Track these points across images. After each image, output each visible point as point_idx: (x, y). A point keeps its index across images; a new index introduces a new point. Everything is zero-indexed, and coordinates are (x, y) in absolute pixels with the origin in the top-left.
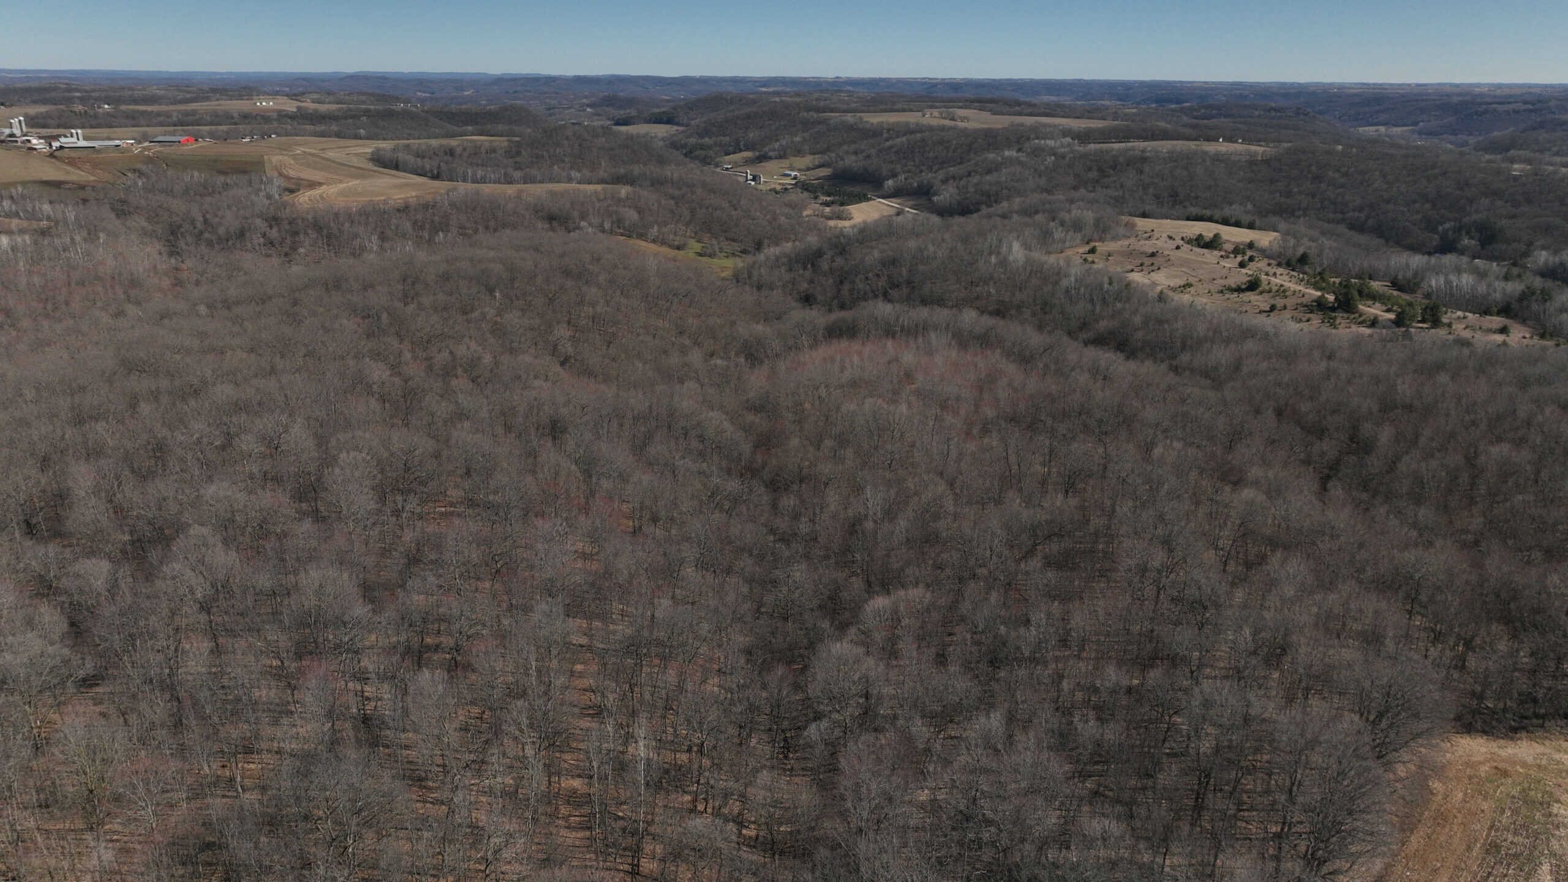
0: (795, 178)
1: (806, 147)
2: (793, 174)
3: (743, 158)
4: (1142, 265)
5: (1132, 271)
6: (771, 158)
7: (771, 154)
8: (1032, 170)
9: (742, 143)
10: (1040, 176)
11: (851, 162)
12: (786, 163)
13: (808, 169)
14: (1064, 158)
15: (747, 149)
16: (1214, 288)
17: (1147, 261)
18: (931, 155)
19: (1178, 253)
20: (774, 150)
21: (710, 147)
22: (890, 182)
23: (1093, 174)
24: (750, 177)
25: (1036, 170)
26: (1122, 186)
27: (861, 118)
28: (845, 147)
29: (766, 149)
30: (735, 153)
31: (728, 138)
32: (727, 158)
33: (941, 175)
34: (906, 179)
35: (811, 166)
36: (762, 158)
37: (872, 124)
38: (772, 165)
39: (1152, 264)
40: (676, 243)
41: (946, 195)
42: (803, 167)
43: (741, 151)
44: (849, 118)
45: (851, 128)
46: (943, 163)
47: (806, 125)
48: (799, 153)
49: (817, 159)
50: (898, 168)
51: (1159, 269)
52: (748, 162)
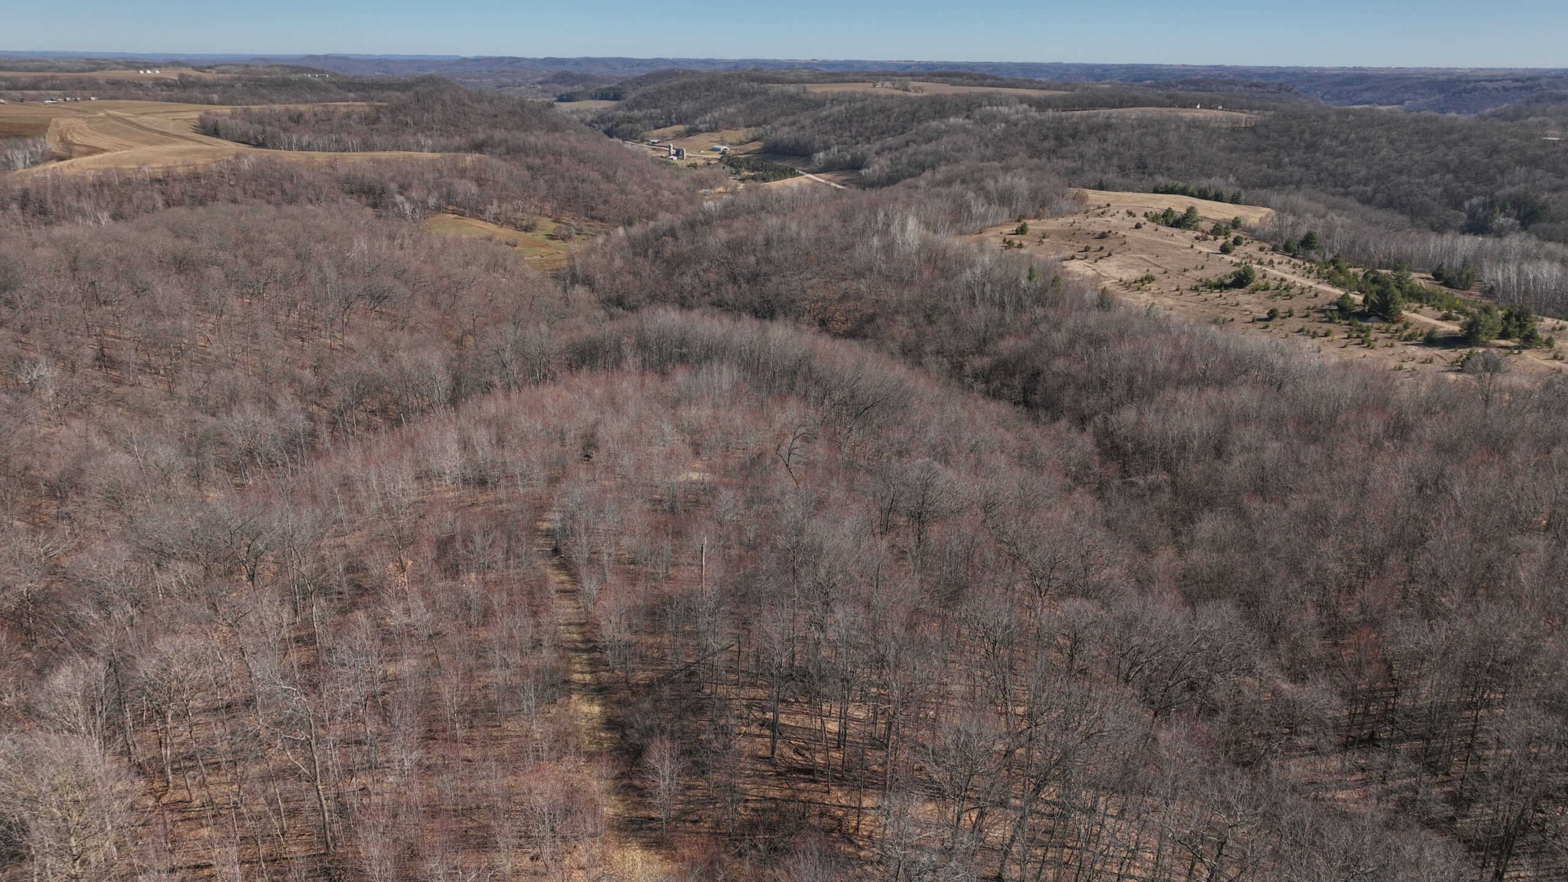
0: (723, 153)
1: (741, 120)
2: (722, 148)
3: (674, 132)
4: (1087, 249)
5: (1073, 258)
6: (701, 131)
7: (701, 127)
8: (978, 138)
9: (674, 116)
10: (987, 146)
11: (784, 133)
12: (716, 136)
13: (741, 143)
14: (1016, 125)
15: (680, 122)
16: (1186, 282)
17: (1095, 245)
18: (871, 124)
19: (1137, 233)
20: (705, 122)
21: (639, 120)
22: (821, 155)
23: (1050, 144)
24: (673, 151)
25: (982, 138)
26: (1081, 156)
27: (805, 89)
28: (783, 119)
29: (697, 121)
30: (666, 126)
31: (659, 111)
32: (655, 132)
33: (877, 146)
34: (839, 151)
35: (744, 139)
36: (693, 132)
37: (815, 94)
38: (701, 139)
39: (1101, 248)
40: (524, 223)
41: (878, 166)
42: (734, 141)
43: (672, 124)
44: (792, 89)
45: (792, 98)
46: (883, 133)
47: (745, 95)
48: (732, 125)
49: (752, 132)
50: (832, 139)
51: (1110, 255)
52: (679, 136)
